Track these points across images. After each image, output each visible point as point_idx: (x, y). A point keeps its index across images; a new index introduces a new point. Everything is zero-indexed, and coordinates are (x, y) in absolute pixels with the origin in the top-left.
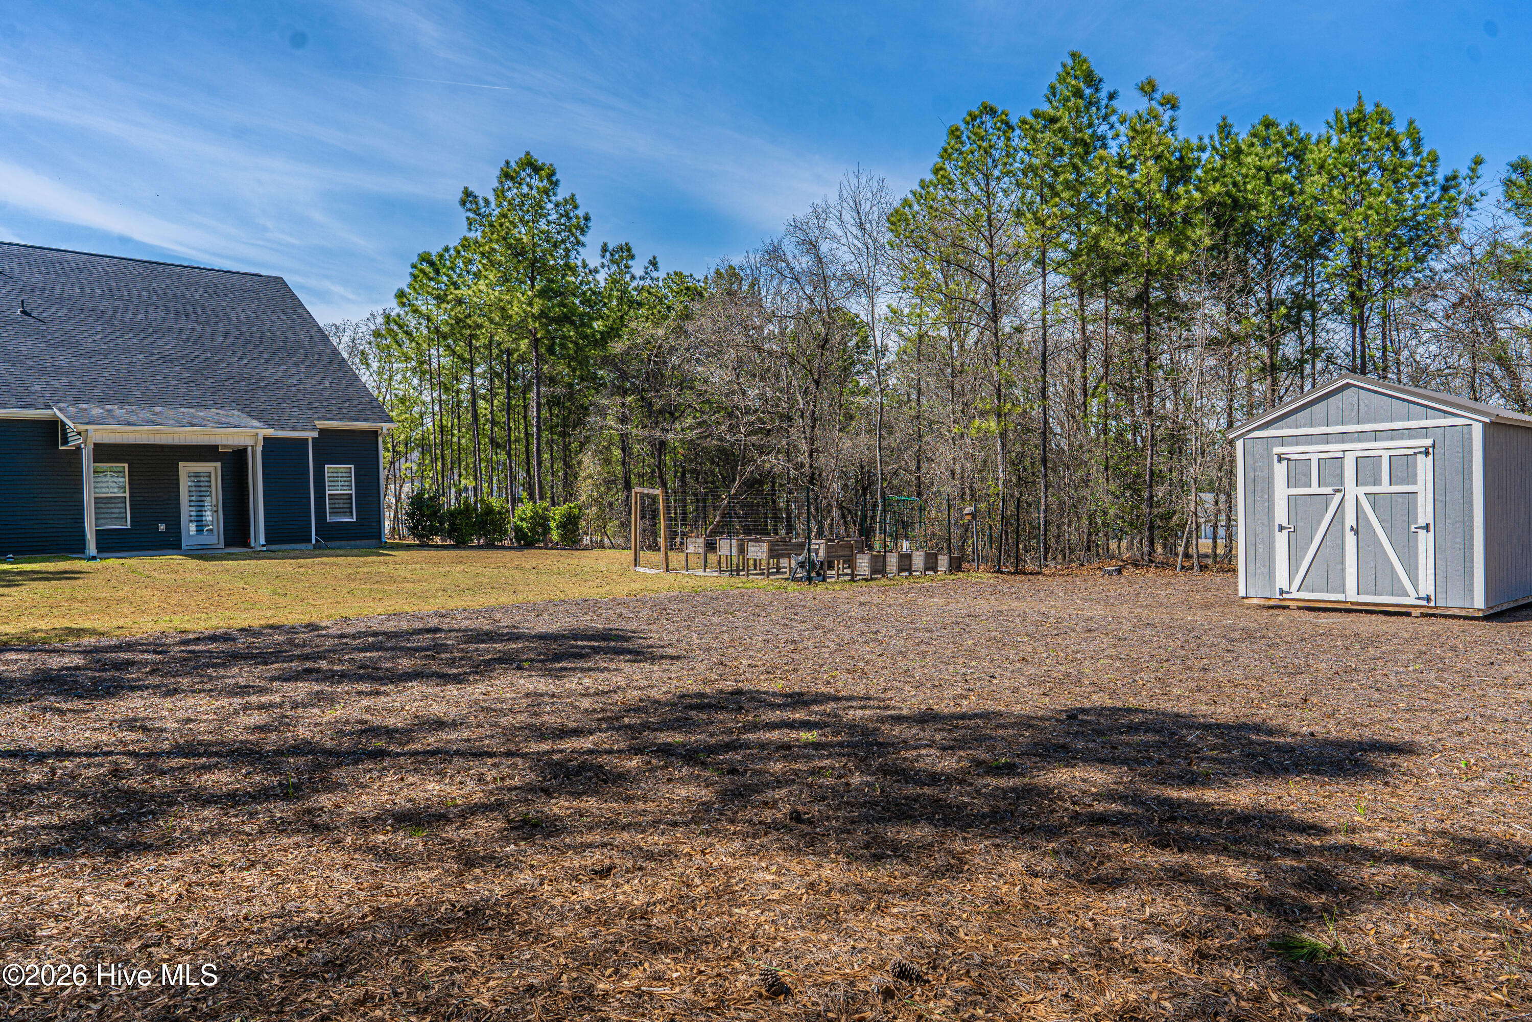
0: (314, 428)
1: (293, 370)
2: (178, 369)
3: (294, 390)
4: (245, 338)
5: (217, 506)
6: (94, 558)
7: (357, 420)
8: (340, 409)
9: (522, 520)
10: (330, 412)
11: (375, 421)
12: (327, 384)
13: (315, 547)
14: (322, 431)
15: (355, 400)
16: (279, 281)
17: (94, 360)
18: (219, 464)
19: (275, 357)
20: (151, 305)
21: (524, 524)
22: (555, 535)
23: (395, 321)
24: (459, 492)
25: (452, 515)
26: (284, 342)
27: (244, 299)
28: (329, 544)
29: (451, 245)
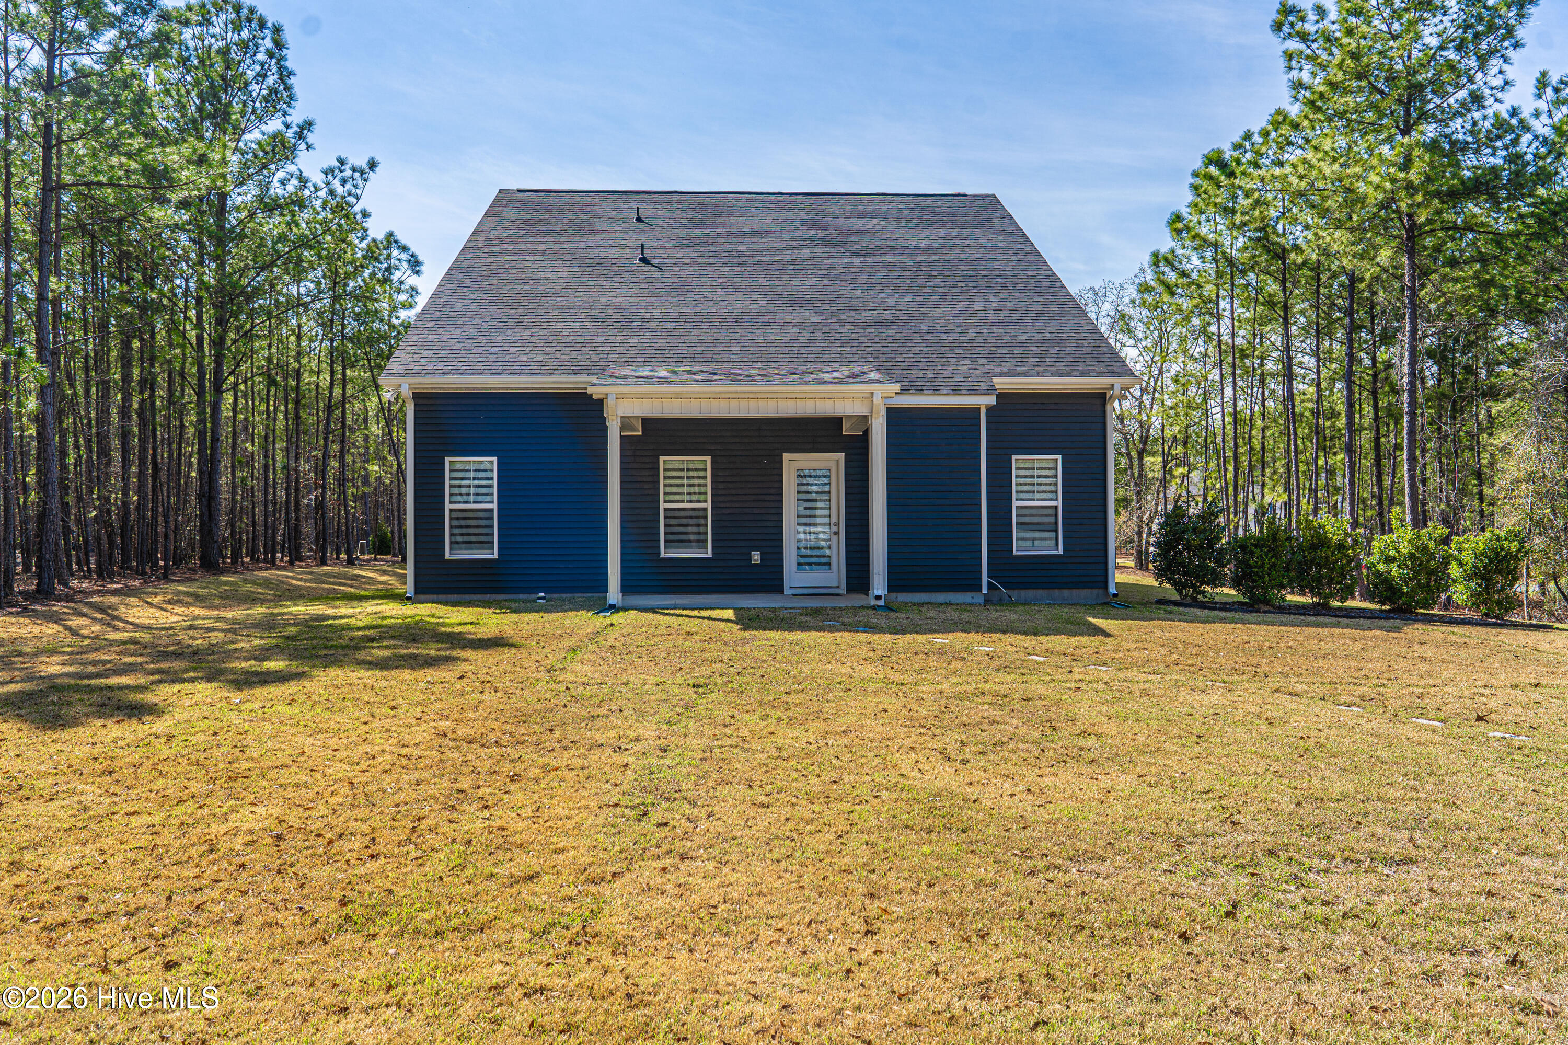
0: (990, 390)
1: (978, 305)
2: (807, 314)
3: (972, 333)
4: (919, 269)
5: (837, 524)
6: (614, 608)
7: (1068, 374)
8: (1041, 357)
9: (1389, 560)
10: (1022, 362)
11: (1100, 374)
12: (1028, 321)
13: (988, 600)
14: (1001, 396)
15: (1071, 345)
16: (991, 201)
17: (698, 309)
18: (841, 456)
19: (954, 291)
20: (805, 240)
21: (1395, 570)
22: (1460, 592)
23: (1166, 259)
24: (1261, 511)
25: (1244, 546)
26: (975, 270)
27: (933, 223)
28: (1015, 594)
29: (1256, 129)
